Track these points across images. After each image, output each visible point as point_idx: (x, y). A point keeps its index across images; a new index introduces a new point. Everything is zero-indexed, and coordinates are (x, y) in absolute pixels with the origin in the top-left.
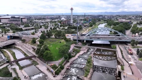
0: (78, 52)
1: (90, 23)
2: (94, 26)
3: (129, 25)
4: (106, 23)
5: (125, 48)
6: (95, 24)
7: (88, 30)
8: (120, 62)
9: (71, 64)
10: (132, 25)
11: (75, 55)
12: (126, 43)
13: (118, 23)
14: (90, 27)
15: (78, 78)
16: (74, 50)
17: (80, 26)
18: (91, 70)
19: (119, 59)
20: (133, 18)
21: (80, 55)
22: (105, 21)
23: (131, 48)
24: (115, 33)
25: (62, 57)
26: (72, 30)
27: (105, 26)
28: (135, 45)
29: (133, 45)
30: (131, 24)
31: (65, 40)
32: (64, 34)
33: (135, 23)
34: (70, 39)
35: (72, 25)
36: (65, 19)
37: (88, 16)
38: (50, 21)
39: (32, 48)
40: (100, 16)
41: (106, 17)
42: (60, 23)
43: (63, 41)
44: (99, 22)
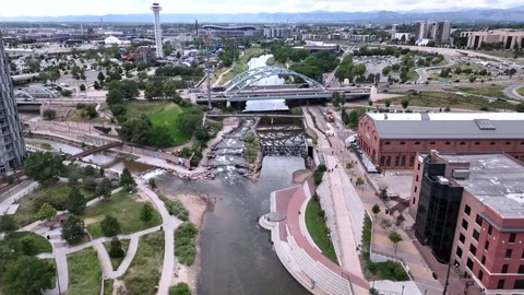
0: (220, 129)
1: (221, 54)
2: (234, 63)
3: (334, 60)
4: (269, 53)
5: (321, 112)
6: (237, 59)
7: (221, 77)
8: (311, 133)
9: (213, 150)
10: (341, 59)
11: (216, 134)
12: (321, 102)
13: (303, 54)
14: (224, 69)
15: (237, 166)
16: (210, 125)
17: (194, 65)
18: (259, 153)
19: (308, 131)
20: (346, 36)
21: (226, 134)
22: (264, 46)
23: (330, 110)
24: (299, 81)
26: (174, 79)
27: (268, 63)
28: (340, 105)
29: (336, 105)
30: (338, 55)
31: (177, 103)
32: (171, 88)
33: (348, 51)
34: (189, 100)
35: (164, 64)
36: (119, 42)
37: (206, 28)
38: (69, 50)
39: (96, 128)
40: (245, 29)
41: (267, 32)
42: (118, 57)
43: (173, 105)
44: (247, 51)
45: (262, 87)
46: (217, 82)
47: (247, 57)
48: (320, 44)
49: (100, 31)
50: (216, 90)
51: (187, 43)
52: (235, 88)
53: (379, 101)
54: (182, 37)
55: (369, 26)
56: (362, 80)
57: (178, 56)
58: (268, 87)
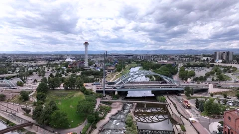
1: (116, 66)
2: (123, 70)
4: (140, 66)
5: (179, 100)
6: (124, 68)
7: (115, 77)
8: (177, 120)
9: (100, 131)
10: (179, 68)
11: (105, 116)
12: (176, 93)
13: (158, 66)
14: (117, 72)
16: (101, 109)
17: (102, 70)
19: (174, 117)
20: (177, 59)
21: (113, 115)
22: (138, 63)
25: (84, 120)
26: (89, 77)
27: (140, 69)
28: (190, 95)
29: (187, 95)
30: (176, 67)
31: (83, 92)
32: (81, 82)
33: (181, 65)
34: (91, 90)
35: (87, 70)
36: (72, 61)
37: (111, 55)
38: (46, 63)
39: (22, 108)
40: (129, 56)
41: (139, 57)
42: (66, 66)
43: (80, 93)
44: (130, 65)
45: (138, 83)
46: (113, 79)
47: (129, 67)
48: (166, 61)
49: (65, 57)
50: (110, 84)
51: (101, 61)
52: (121, 83)
53: (216, 93)
54: (99, 59)
55: (187, 55)
56: (196, 79)
57: (96, 66)
58: (141, 83)
